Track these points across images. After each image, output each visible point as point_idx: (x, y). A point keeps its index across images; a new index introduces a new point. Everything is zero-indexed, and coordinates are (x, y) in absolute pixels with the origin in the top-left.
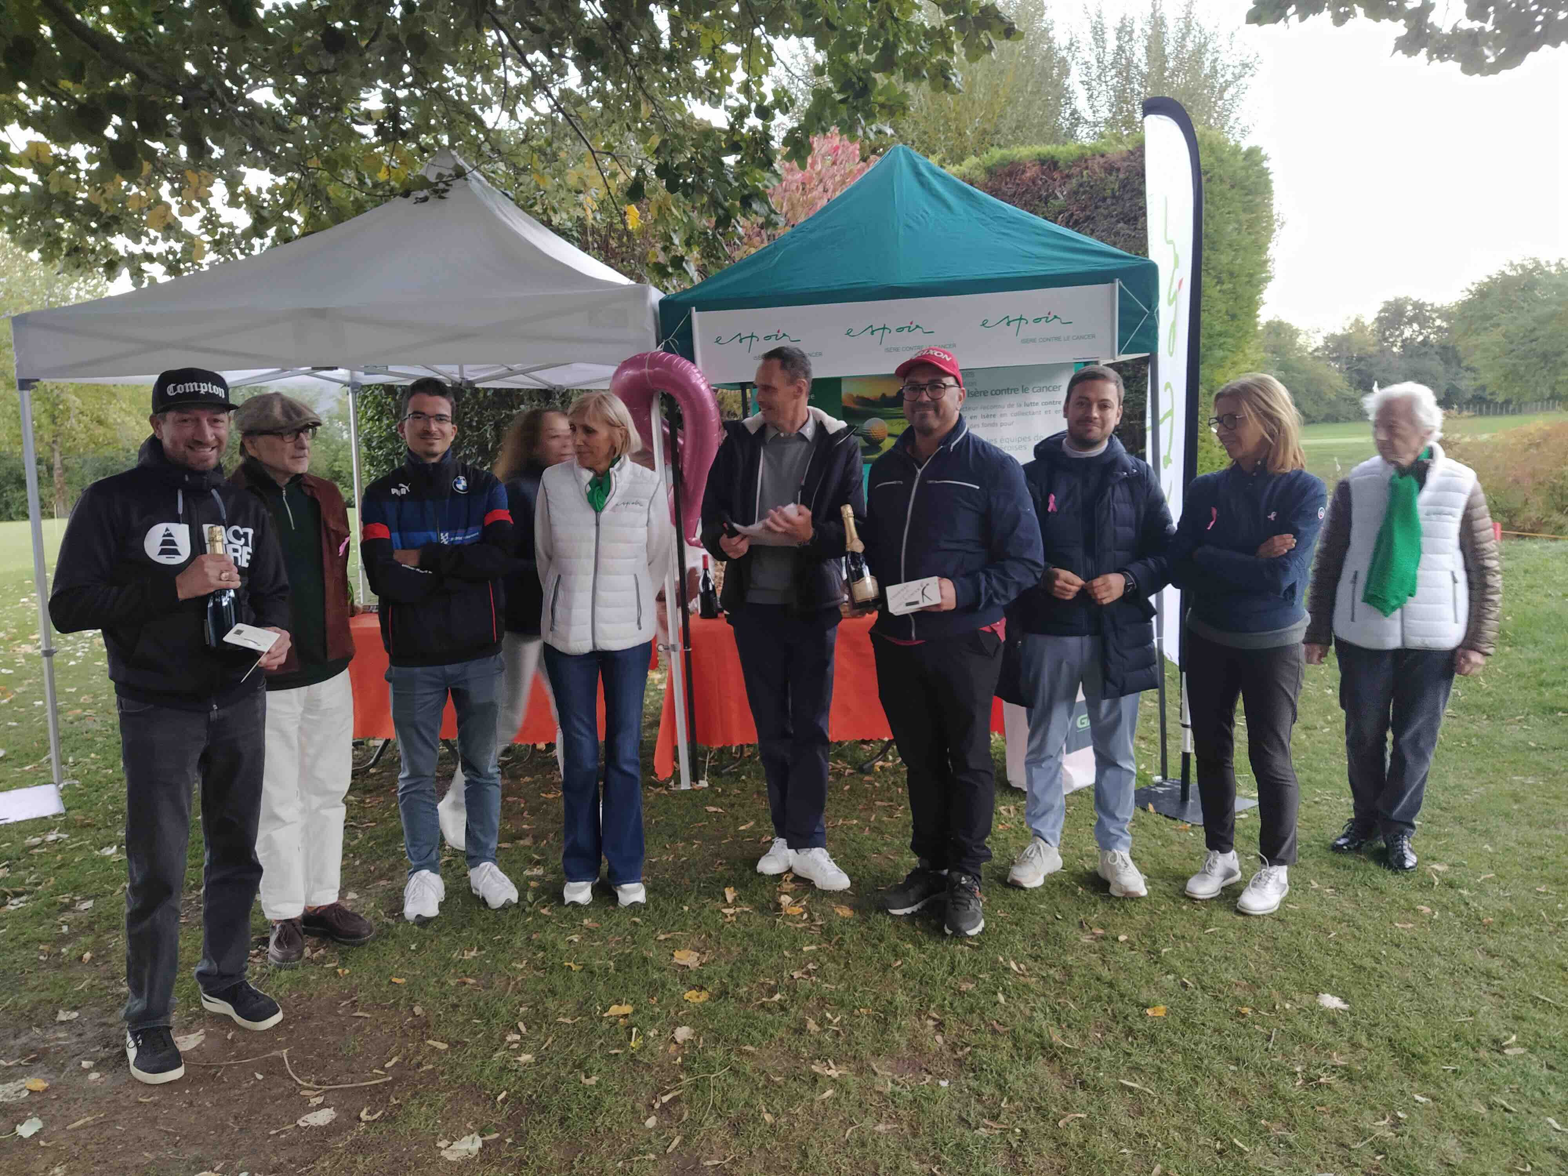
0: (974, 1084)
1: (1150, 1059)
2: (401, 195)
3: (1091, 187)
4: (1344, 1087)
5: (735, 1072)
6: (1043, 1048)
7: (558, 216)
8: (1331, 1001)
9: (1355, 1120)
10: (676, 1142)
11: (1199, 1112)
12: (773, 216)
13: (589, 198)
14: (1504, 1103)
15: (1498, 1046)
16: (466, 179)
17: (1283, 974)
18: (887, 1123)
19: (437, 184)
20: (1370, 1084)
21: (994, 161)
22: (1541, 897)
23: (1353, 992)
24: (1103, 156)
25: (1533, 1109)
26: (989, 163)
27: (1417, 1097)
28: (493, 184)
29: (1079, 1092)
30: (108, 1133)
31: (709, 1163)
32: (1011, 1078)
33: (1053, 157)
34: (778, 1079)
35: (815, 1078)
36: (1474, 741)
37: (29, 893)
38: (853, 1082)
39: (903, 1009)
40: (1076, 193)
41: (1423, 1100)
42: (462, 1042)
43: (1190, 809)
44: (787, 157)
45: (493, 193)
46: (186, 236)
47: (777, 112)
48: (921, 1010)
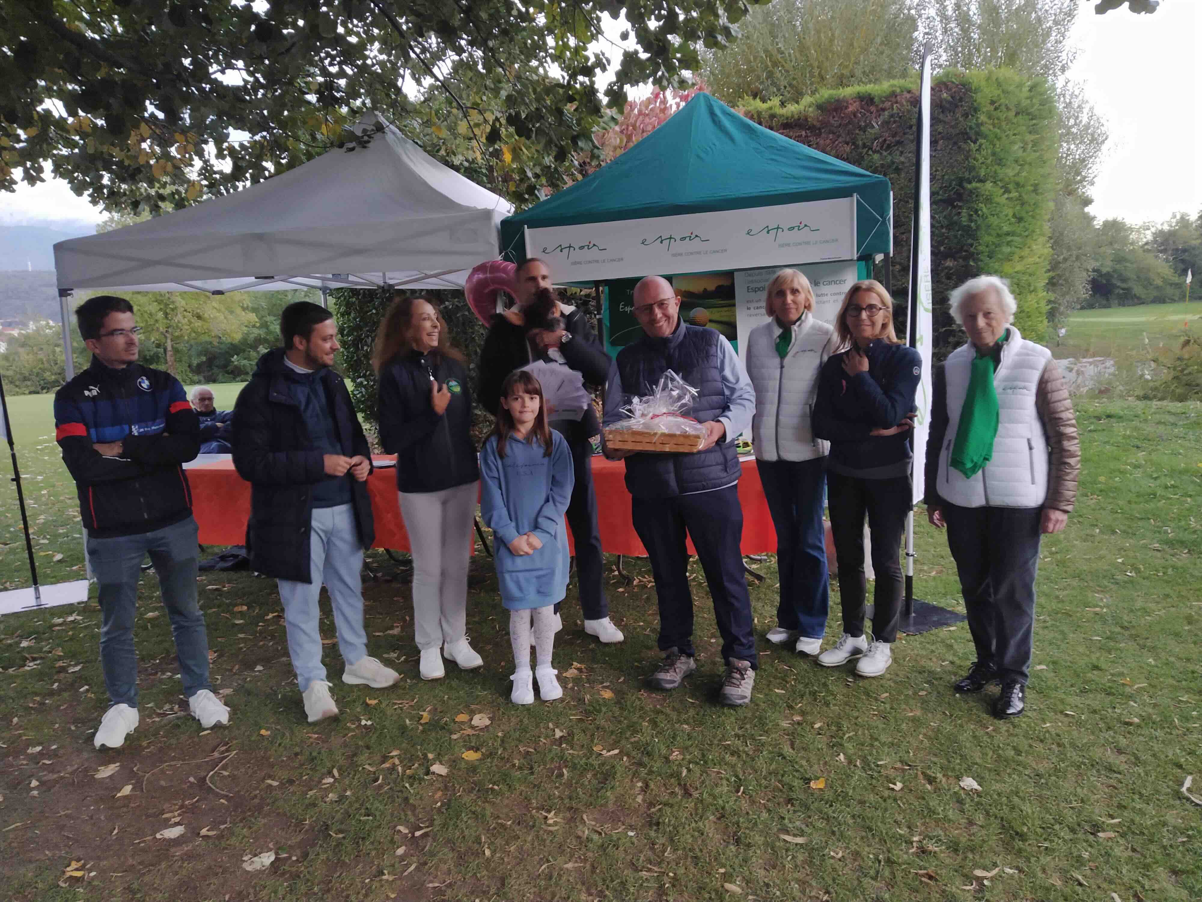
0: (653, 835)
2: (337, 146)
3: (900, 117)
4: (948, 856)
5: (476, 815)
6: (717, 809)
7: (457, 158)
8: (968, 784)
9: (947, 885)
10: (412, 868)
12: (595, 151)
14: (1081, 878)
15: (1094, 829)
16: (384, 132)
18: (576, 862)
19: (362, 137)
20: (971, 856)
21: (824, 99)
22: (1182, 705)
23: (987, 777)
25: (1104, 885)
26: (820, 102)
27: (1007, 869)
29: (733, 848)
30: (30, 834)
31: (431, 885)
32: (682, 832)
33: (870, 95)
34: (506, 823)
36: (1170, 571)
37: (41, 658)
38: (562, 829)
40: (887, 123)
41: (1011, 871)
42: (291, 782)
43: (912, 621)
44: (610, 105)
45: (406, 142)
46: (188, 181)
47: (598, 71)
48: (635, 774)
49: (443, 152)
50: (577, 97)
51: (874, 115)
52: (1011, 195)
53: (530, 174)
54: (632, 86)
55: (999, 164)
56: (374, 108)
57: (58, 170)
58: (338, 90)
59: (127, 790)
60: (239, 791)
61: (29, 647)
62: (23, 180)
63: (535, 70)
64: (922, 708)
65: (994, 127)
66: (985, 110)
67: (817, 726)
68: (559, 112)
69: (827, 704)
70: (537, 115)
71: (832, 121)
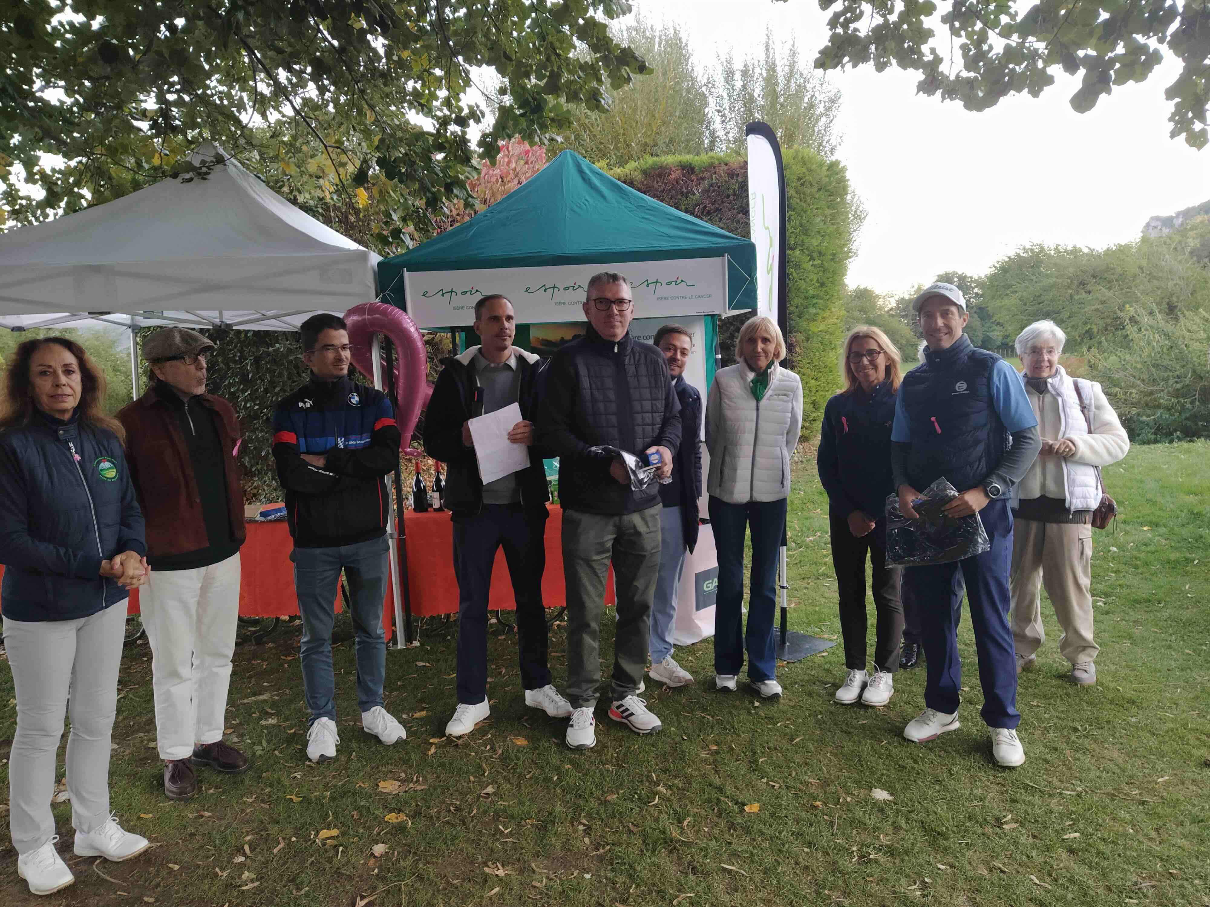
0: (610, 875)
1: (745, 847)
2: (171, 176)
3: (719, 187)
4: (887, 861)
5: (420, 878)
6: (666, 842)
7: (302, 196)
8: (881, 795)
9: (894, 886)
11: (779, 887)
12: (469, 199)
13: (327, 183)
14: (1001, 866)
15: (999, 822)
16: (225, 165)
17: (846, 774)
19: (200, 168)
20: (906, 858)
21: (648, 166)
23: (897, 786)
24: (726, 165)
25: (1021, 870)
26: (645, 167)
27: (940, 866)
28: (248, 168)
29: (691, 877)
32: (639, 868)
33: (691, 164)
34: (455, 882)
35: (486, 879)
38: (516, 878)
39: (560, 818)
40: (708, 191)
41: (943, 867)
43: (787, 650)
45: (249, 176)
49: (286, 189)
51: (694, 183)
52: (816, 262)
53: (395, 217)
55: (805, 234)
56: (213, 139)
68: (428, 159)
70: (407, 160)
71: (656, 186)
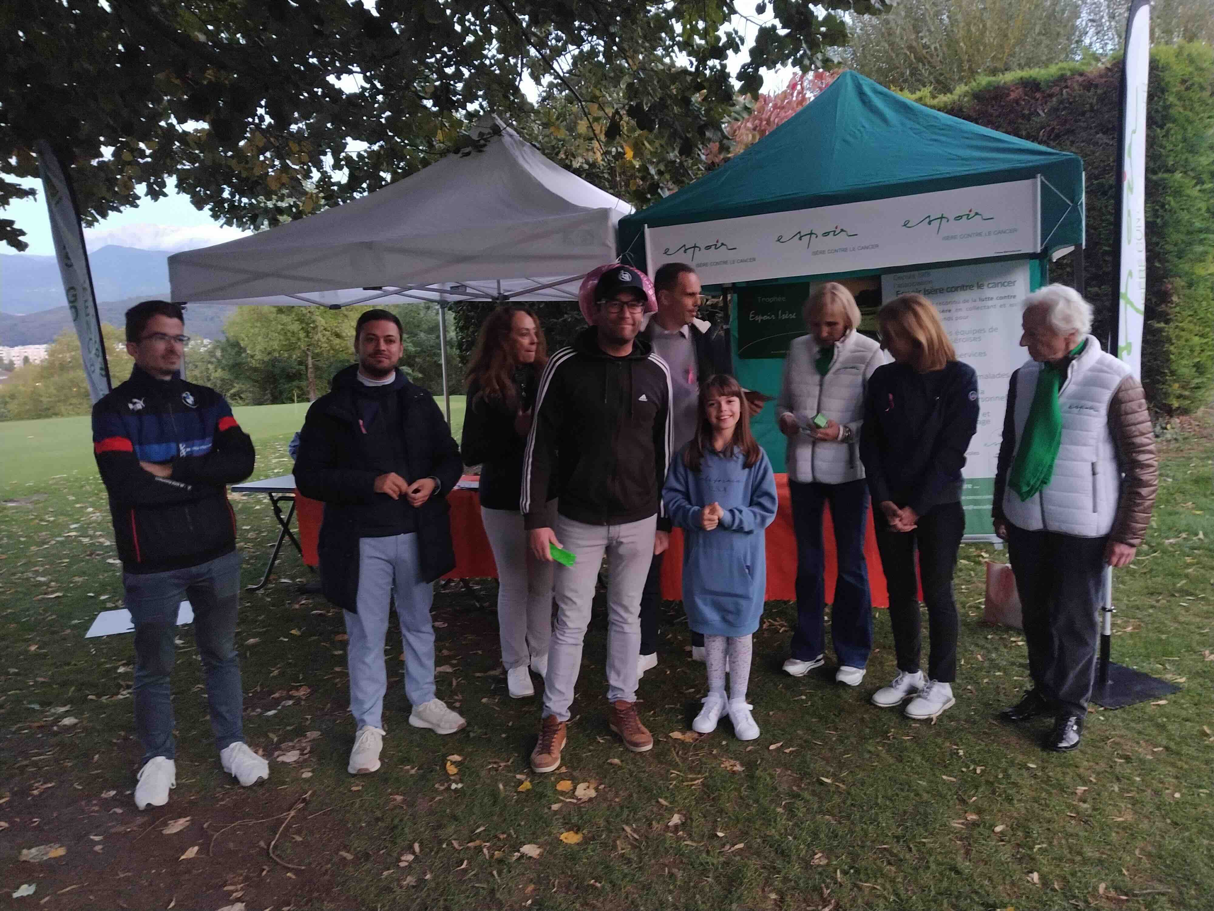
2: (454, 152)
3: (1071, 103)
7: (577, 160)
12: (725, 141)
16: (501, 135)
19: (478, 141)
21: (981, 87)
24: (1081, 75)
26: (977, 90)
28: (525, 138)
30: (84, 900)
33: (1035, 80)
40: (1055, 110)
42: (367, 856)
43: (1108, 690)
44: (742, 91)
45: (523, 145)
46: (305, 193)
47: (730, 52)
48: (768, 882)
49: (562, 155)
50: (705, 84)
51: (1039, 102)
53: (653, 171)
54: (769, 68)
55: (1191, 152)
56: (492, 111)
57: (181, 187)
58: (455, 93)
59: (192, 852)
60: (310, 864)
61: (126, 673)
62: (146, 195)
63: (660, 59)
64: (1136, 812)
65: (1185, 109)
66: (1174, 90)
67: (998, 829)
68: (686, 102)
69: (1009, 800)
70: (661, 106)
71: (990, 110)
